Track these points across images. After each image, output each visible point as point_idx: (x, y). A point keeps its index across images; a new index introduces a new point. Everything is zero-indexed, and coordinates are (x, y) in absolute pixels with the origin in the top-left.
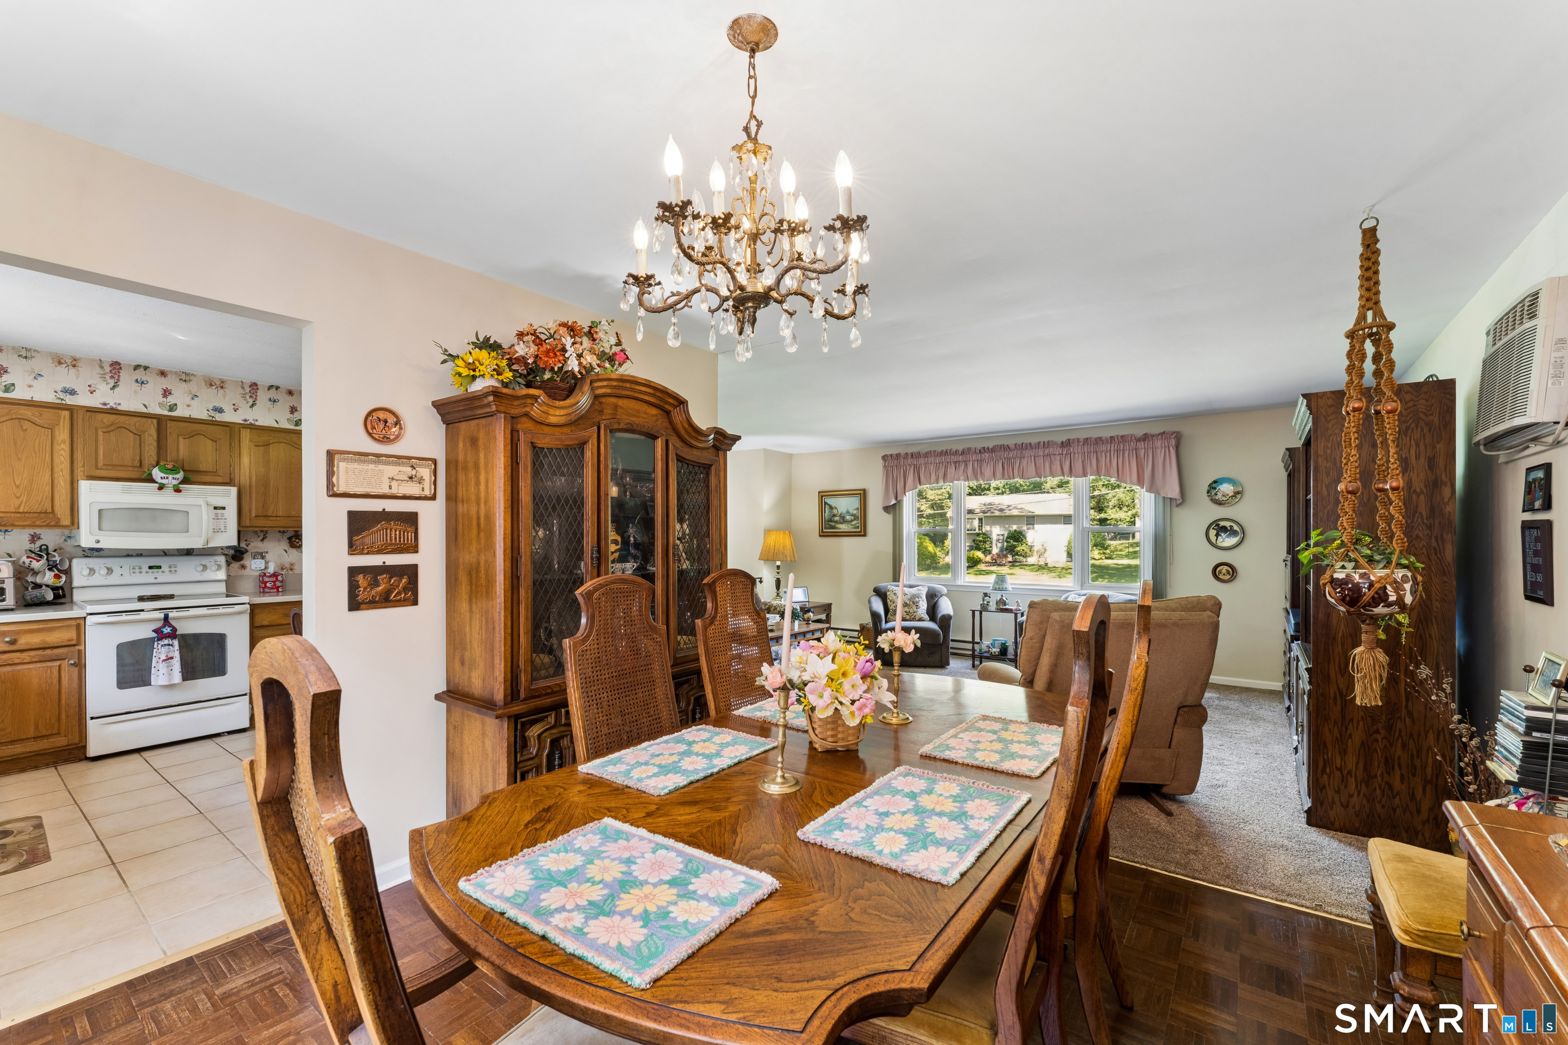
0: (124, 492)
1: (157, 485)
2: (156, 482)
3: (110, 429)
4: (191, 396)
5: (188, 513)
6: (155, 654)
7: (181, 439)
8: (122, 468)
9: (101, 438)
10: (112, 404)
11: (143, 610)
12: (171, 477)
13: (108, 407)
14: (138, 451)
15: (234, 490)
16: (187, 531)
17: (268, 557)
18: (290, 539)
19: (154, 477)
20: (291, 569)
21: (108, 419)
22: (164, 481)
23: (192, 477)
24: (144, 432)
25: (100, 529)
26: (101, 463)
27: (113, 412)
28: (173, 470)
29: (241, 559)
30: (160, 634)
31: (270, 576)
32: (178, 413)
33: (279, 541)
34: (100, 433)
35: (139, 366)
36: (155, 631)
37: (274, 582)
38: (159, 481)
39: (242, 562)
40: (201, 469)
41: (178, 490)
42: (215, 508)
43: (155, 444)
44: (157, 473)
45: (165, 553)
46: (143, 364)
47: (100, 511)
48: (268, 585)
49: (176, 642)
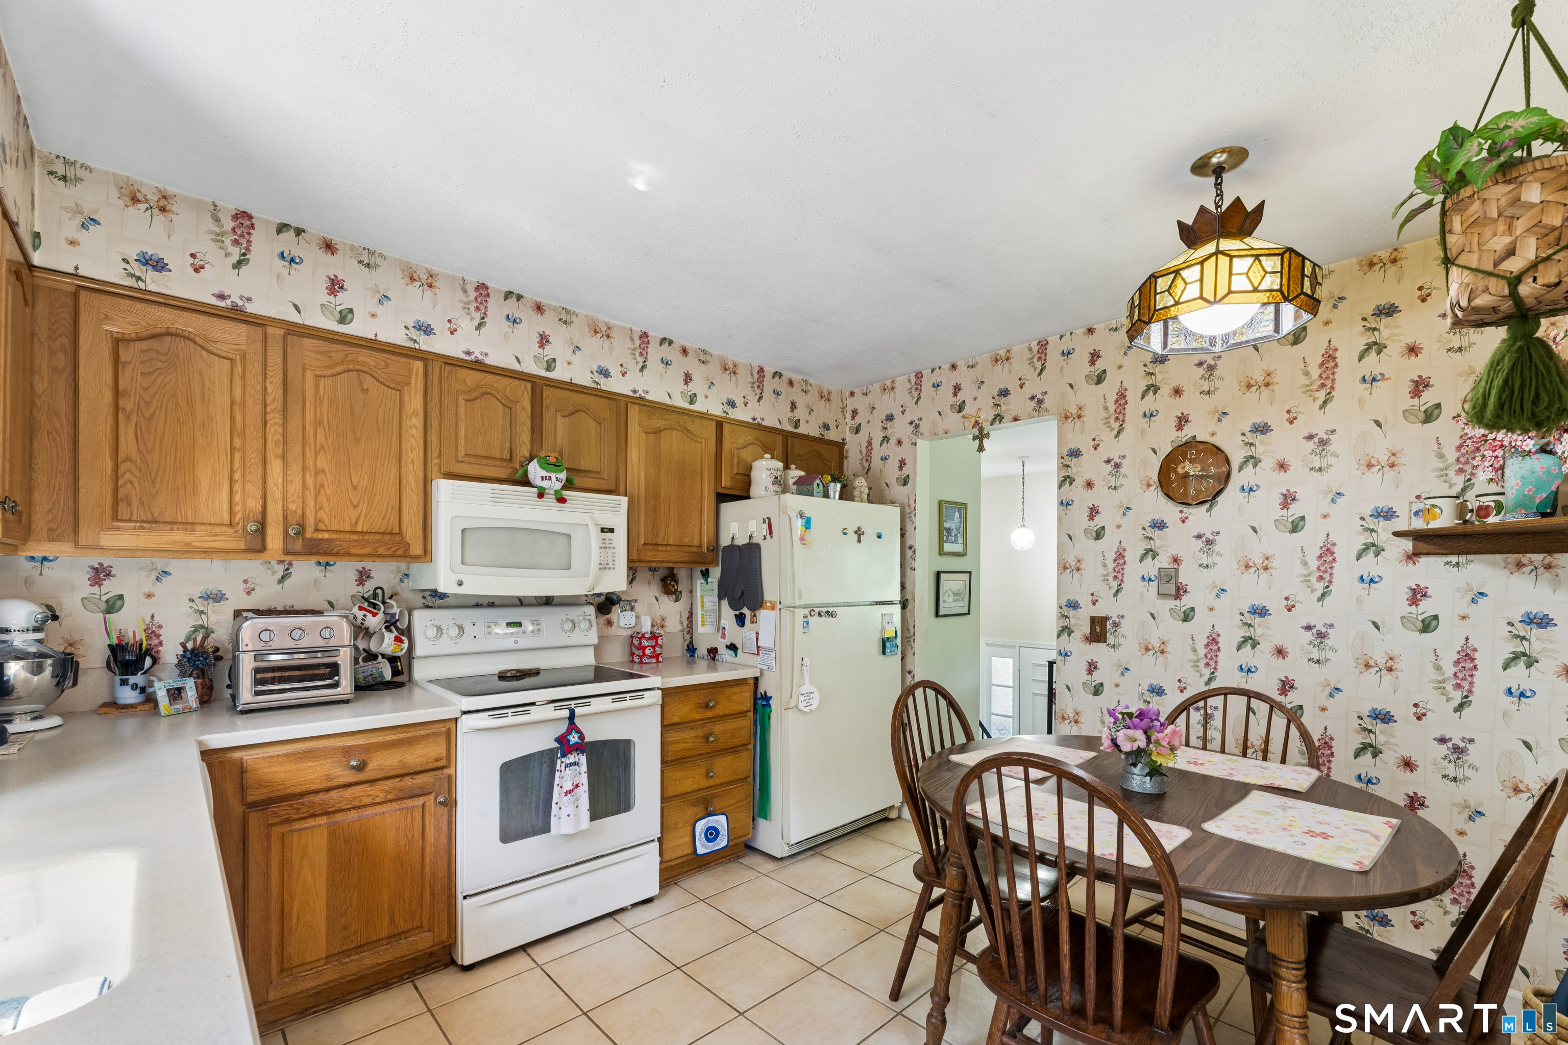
0: (496, 500)
1: (535, 490)
2: (532, 486)
3: (474, 395)
4: (572, 348)
5: (569, 536)
6: (557, 781)
7: (559, 417)
8: (487, 462)
9: (462, 409)
10: (477, 355)
11: (533, 704)
12: (554, 476)
13: (472, 358)
14: (508, 433)
15: (624, 500)
16: (569, 568)
17: (637, 606)
18: (664, 580)
19: (531, 476)
20: (663, 627)
21: (471, 378)
22: (545, 484)
23: (577, 481)
24: (515, 402)
25: (463, 563)
26: (461, 453)
27: (478, 366)
28: (555, 466)
29: (608, 612)
30: (564, 746)
31: (649, 639)
32: (558, 374)
33: (649, 583)
34: (462, 402)
35: (511, 293)
36: (557, 740)
37: (653, 647)
38: (539, 483)
39: (608, 616)
40: (583, 468)
41: (562, 500)
42: (603, 530)
43: (528, 423)
44: (535, 471)
45: (521, 602)
46: (516, 292)
47: (463, 531)
48: (648, 652)
49: (583, 759)
